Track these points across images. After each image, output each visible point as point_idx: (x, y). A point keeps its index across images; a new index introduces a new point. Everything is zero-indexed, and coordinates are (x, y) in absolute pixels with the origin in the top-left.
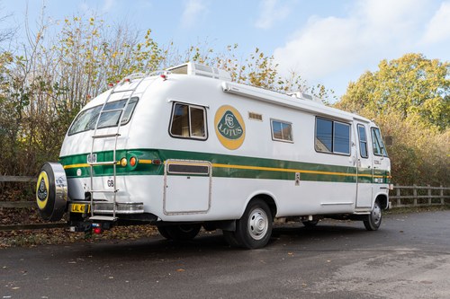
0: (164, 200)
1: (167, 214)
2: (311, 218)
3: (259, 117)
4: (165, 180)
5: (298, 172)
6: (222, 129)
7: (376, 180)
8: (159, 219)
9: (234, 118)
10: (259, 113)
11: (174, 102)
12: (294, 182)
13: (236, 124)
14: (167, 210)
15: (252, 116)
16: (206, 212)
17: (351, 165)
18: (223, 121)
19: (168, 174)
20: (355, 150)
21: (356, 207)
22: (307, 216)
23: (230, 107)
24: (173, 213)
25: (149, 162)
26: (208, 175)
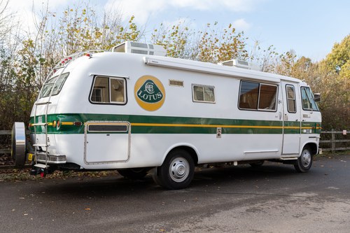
0: (85, 153)
1: (88, 163)
2: (236, 164)
3: (181, 84)
4: (85, 137)
5: (219, 127)
6: (142, 95)
7: (305, 131)
8: (81, 168)
9: (154, 86)
10: (180, 80)
11: (95, 76)
12: (216, 135)
13: (156, 90)
14: (88, 160)
15: (172, 83)
16: (125, 161)
17: (278, 119)
18: (143, 88)
19: (88, 133)
20: (282, 106)
21: (282, 154)
22: (232, 162)
23: (150, 76)
24: (93, 163)
25: (71, 123)
26: (127, 133)
